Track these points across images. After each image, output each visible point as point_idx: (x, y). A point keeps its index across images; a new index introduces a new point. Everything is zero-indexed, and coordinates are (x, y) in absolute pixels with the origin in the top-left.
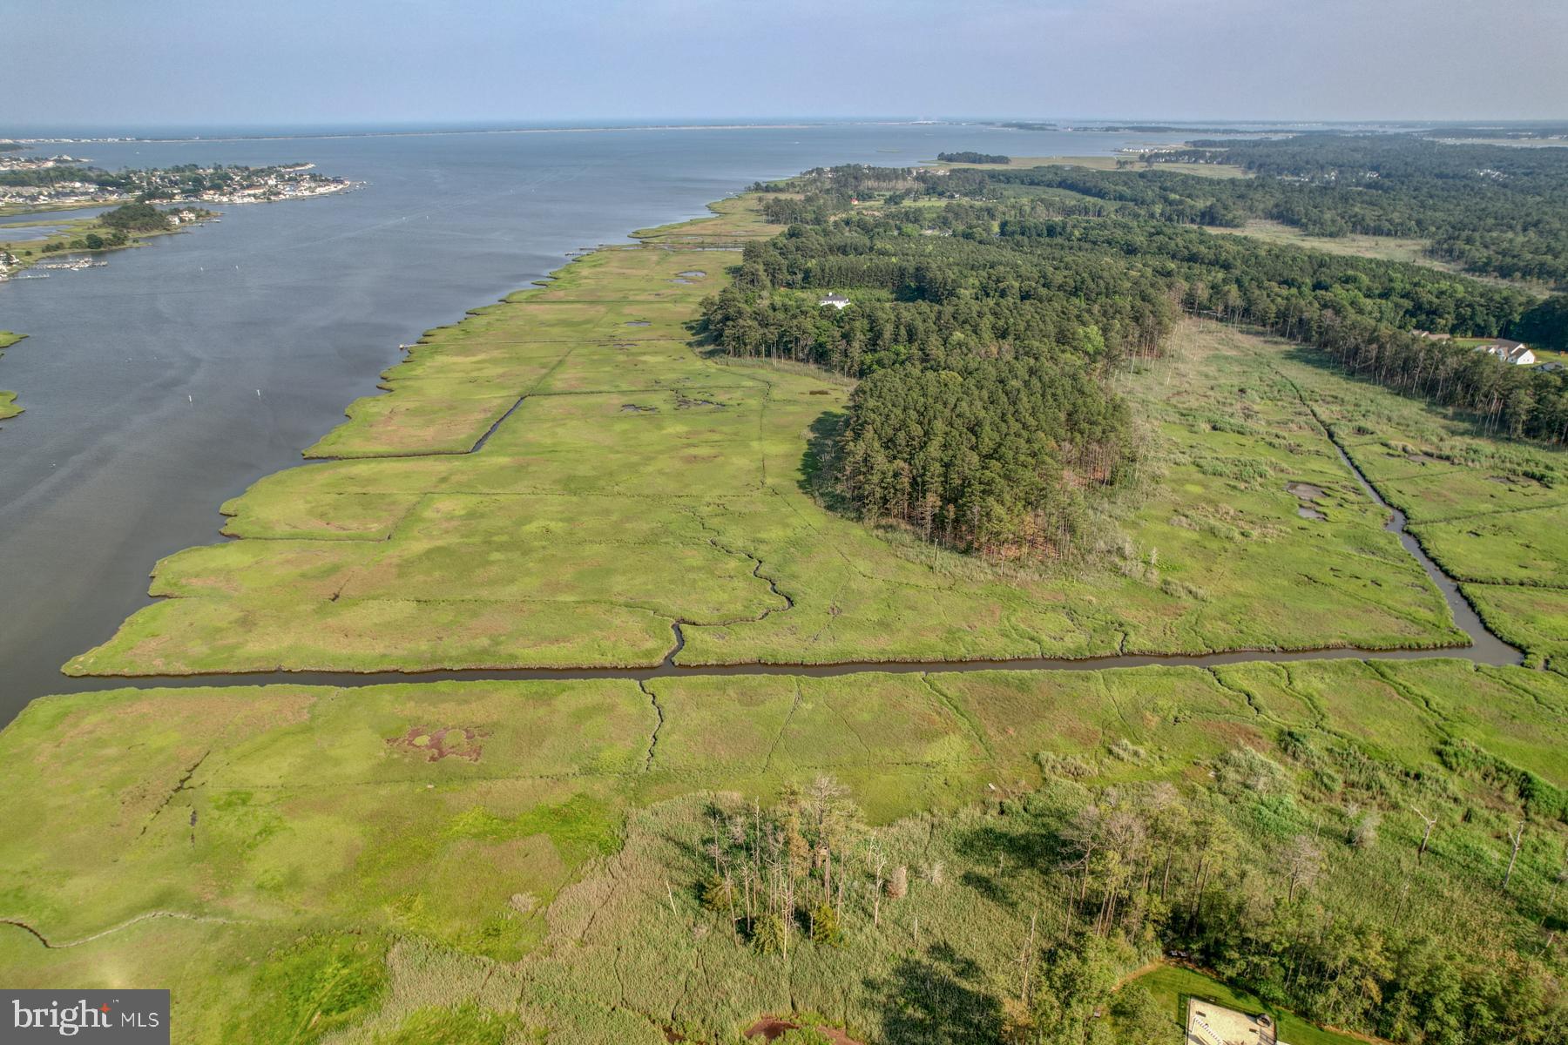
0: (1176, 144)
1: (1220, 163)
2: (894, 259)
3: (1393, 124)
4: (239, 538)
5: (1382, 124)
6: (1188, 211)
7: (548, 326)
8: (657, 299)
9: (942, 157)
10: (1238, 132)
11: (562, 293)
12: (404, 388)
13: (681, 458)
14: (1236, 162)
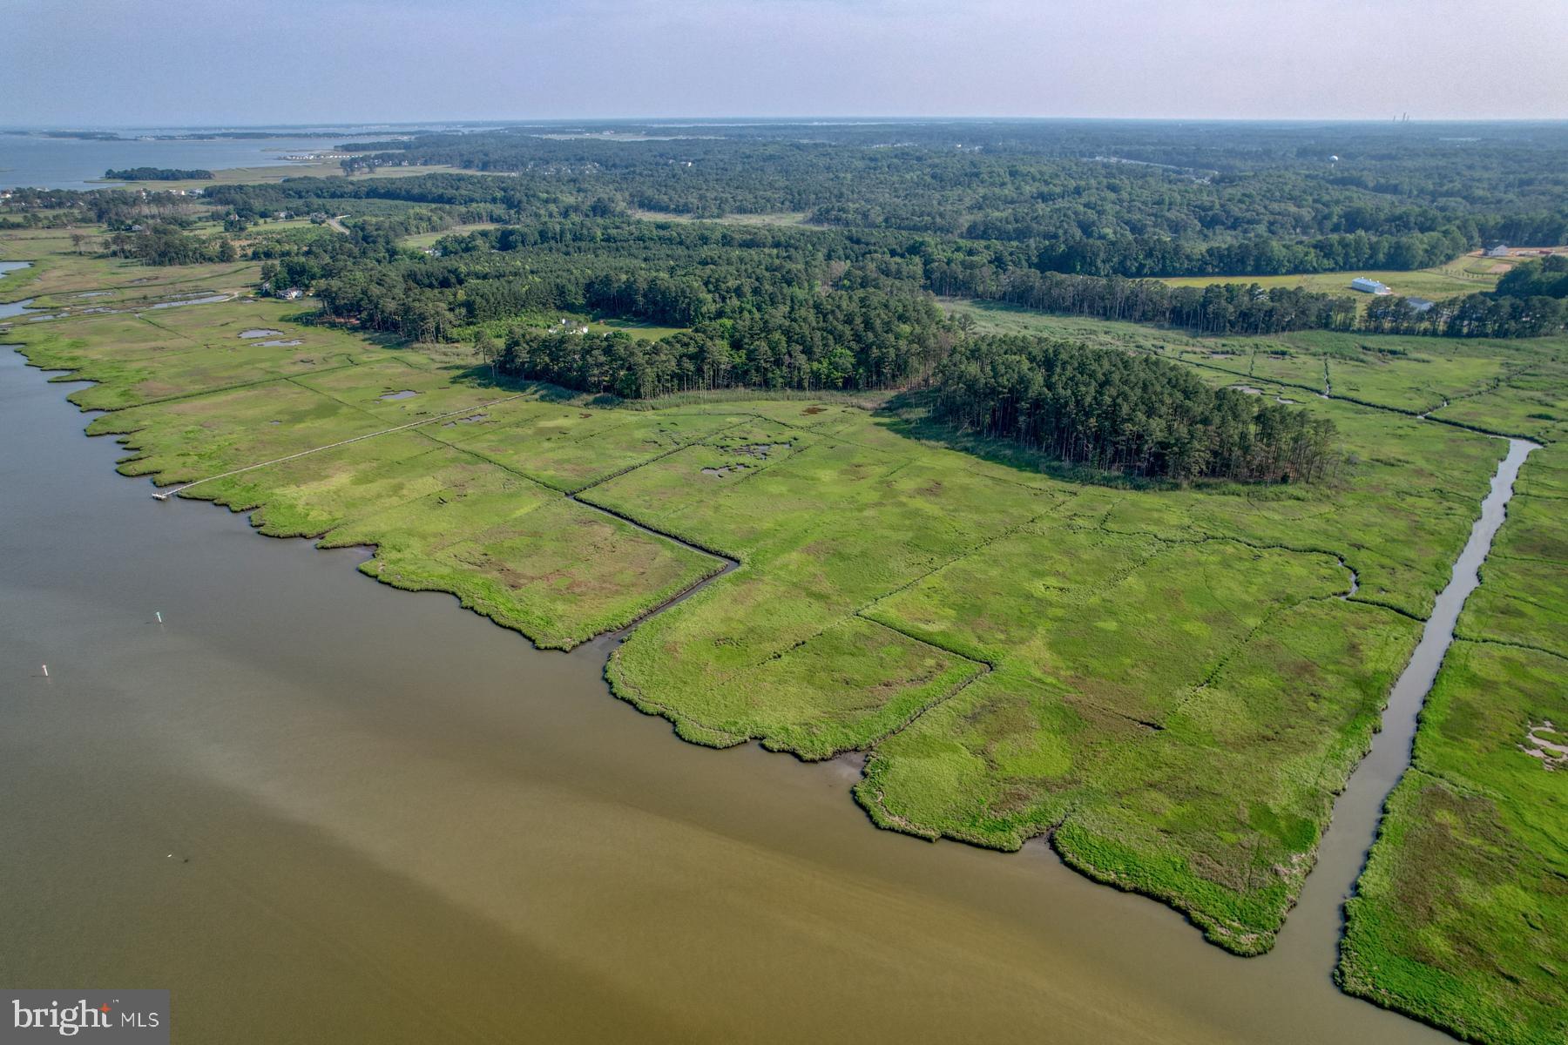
9: (110, 175)
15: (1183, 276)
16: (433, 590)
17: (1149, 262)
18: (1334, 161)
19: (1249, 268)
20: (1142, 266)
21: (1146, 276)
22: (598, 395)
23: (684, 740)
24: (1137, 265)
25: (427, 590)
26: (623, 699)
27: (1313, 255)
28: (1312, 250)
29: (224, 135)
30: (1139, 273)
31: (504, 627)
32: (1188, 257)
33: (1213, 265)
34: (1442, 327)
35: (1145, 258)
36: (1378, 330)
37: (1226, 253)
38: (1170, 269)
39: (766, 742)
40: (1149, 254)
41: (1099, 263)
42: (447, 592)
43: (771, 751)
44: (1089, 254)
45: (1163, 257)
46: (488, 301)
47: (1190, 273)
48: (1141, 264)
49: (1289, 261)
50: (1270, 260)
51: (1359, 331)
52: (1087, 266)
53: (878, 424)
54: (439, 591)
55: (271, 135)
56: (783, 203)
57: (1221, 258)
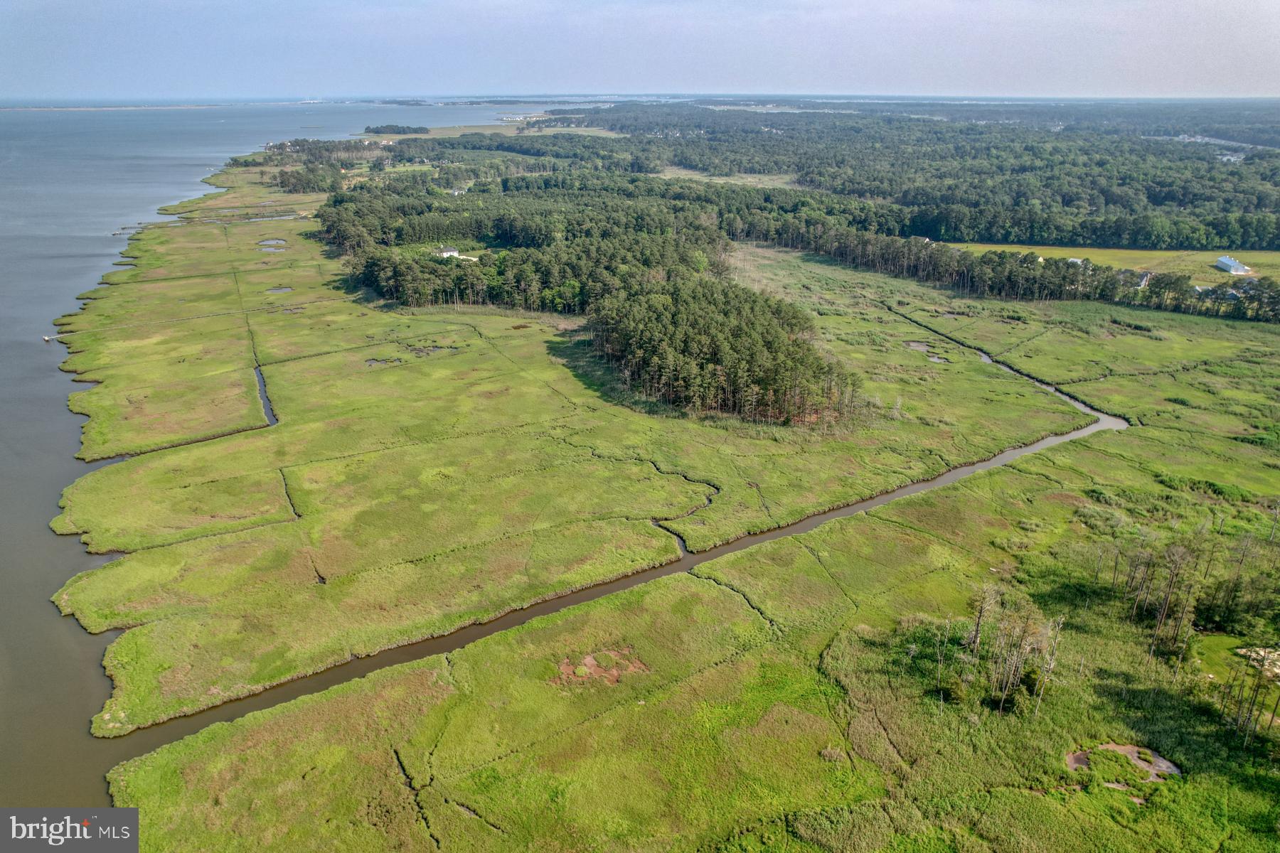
0: (537, 114)
1: (587, 126)
2: (466, 215)
3: (665, 96)
4: (123, 552)
5: (658, 96)
6: (622, 163)
7: (191, 301)
8: (264, 266)
9: (368, 130)
10: (569, 103)
11: (162, 271)
12: (112, 376)
13: (479, 395)
14: (598, 125)
15: (1053, 245)
19: (1125, 242)
24: (1003, 232)
27: (1202, 232)
28: (1202, 227)
29: (490, 102)
32: (1057, 228)
33: (1084, 237)
35: (1012, 227)
38: (1037, 238)
40: (1017, 223)
46: (414, 229)
47: (1060, 243)
49: (1170, 237)
50: (1148, 235)
52: (952, 232)
55: (521, 102)
56: (789, 167)
57: (1094, 231)
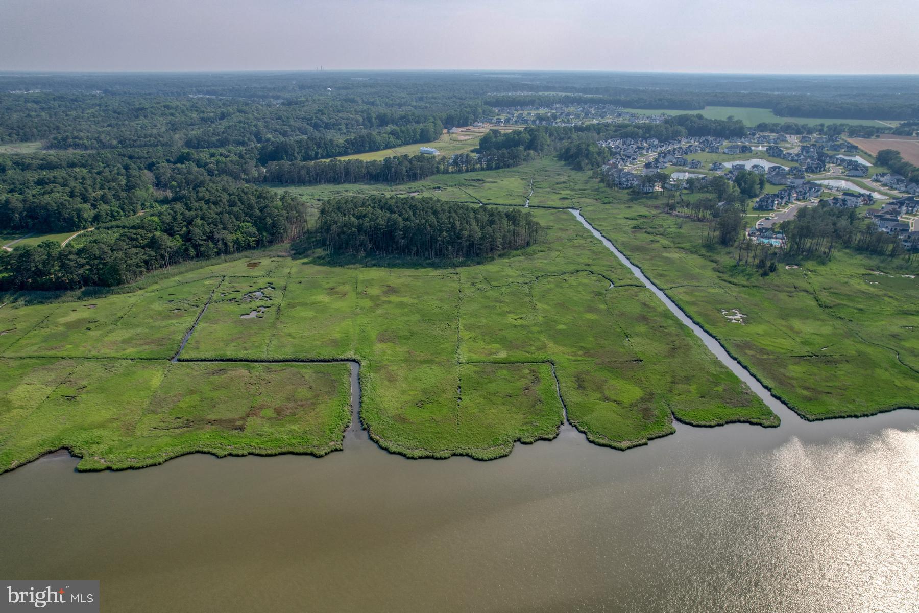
16: (177, 457)
17: (320, 151)
18: (329, 91)
20: (317, 154)
21: (320, 158)
22: (82, 290)
23: (486, 460)
24: (314, 153)
25: (171, 458)
26: (421, 458)
30: (316, 158)
31: (275, 455)
32: (337, 146)
34: (484, 166)
35: (317, 149)
36: (460, 171)
37: (355, 141)
39: (523, 440)
41: (296, 155)
42: (191, 453)
43: (531, 443)
44: (290, 150)
45: (326, 147)
48: (316, 152)
51: (452, 173)
52: (289, 156)
53: (304, 263)
54: (182, 455)
